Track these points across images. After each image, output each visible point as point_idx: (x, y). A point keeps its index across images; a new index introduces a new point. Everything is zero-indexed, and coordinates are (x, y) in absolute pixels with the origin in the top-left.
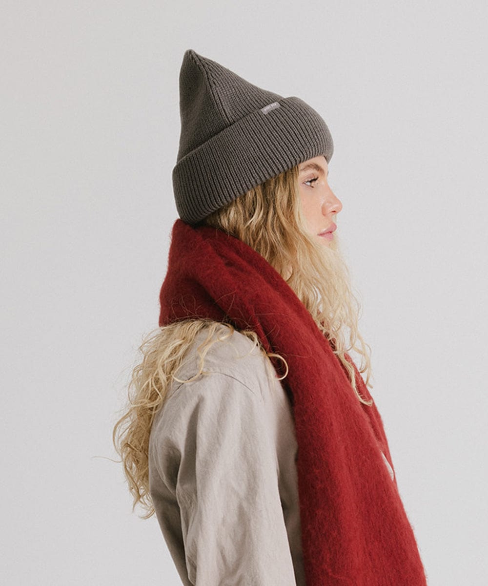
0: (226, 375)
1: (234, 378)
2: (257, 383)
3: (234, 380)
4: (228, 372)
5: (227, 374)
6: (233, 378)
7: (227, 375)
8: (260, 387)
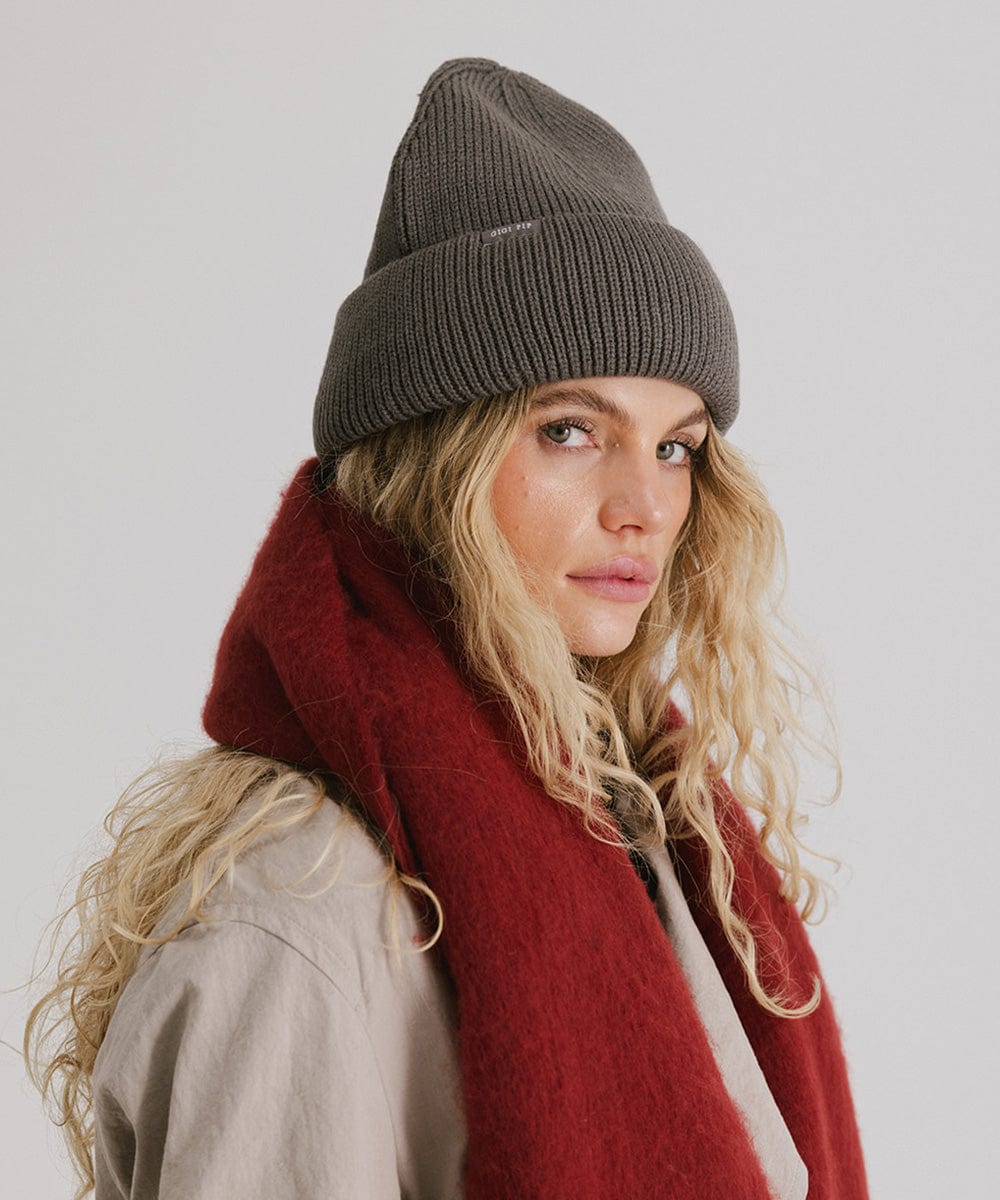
0: (266, 931)
1: (287, 943)
2: (352, 960)
3: (285, 945)
4: (274, 924)
5: (270, 929)
6: (282, 940)
7: (271, 933)
8: (361, 971)
